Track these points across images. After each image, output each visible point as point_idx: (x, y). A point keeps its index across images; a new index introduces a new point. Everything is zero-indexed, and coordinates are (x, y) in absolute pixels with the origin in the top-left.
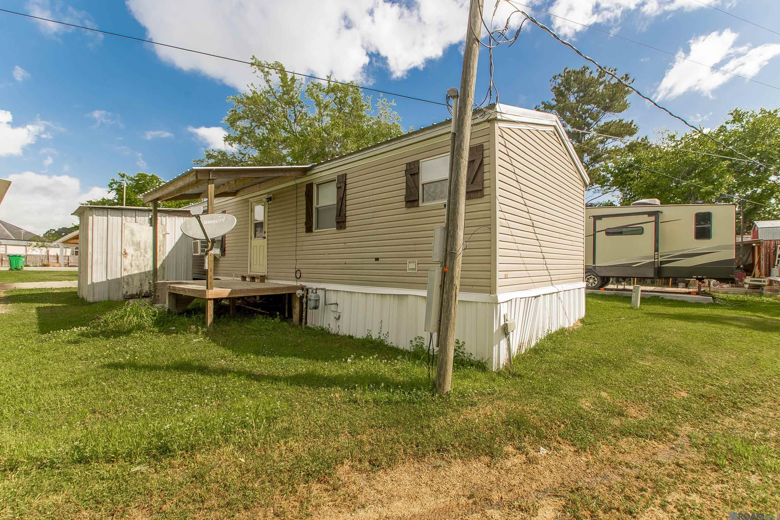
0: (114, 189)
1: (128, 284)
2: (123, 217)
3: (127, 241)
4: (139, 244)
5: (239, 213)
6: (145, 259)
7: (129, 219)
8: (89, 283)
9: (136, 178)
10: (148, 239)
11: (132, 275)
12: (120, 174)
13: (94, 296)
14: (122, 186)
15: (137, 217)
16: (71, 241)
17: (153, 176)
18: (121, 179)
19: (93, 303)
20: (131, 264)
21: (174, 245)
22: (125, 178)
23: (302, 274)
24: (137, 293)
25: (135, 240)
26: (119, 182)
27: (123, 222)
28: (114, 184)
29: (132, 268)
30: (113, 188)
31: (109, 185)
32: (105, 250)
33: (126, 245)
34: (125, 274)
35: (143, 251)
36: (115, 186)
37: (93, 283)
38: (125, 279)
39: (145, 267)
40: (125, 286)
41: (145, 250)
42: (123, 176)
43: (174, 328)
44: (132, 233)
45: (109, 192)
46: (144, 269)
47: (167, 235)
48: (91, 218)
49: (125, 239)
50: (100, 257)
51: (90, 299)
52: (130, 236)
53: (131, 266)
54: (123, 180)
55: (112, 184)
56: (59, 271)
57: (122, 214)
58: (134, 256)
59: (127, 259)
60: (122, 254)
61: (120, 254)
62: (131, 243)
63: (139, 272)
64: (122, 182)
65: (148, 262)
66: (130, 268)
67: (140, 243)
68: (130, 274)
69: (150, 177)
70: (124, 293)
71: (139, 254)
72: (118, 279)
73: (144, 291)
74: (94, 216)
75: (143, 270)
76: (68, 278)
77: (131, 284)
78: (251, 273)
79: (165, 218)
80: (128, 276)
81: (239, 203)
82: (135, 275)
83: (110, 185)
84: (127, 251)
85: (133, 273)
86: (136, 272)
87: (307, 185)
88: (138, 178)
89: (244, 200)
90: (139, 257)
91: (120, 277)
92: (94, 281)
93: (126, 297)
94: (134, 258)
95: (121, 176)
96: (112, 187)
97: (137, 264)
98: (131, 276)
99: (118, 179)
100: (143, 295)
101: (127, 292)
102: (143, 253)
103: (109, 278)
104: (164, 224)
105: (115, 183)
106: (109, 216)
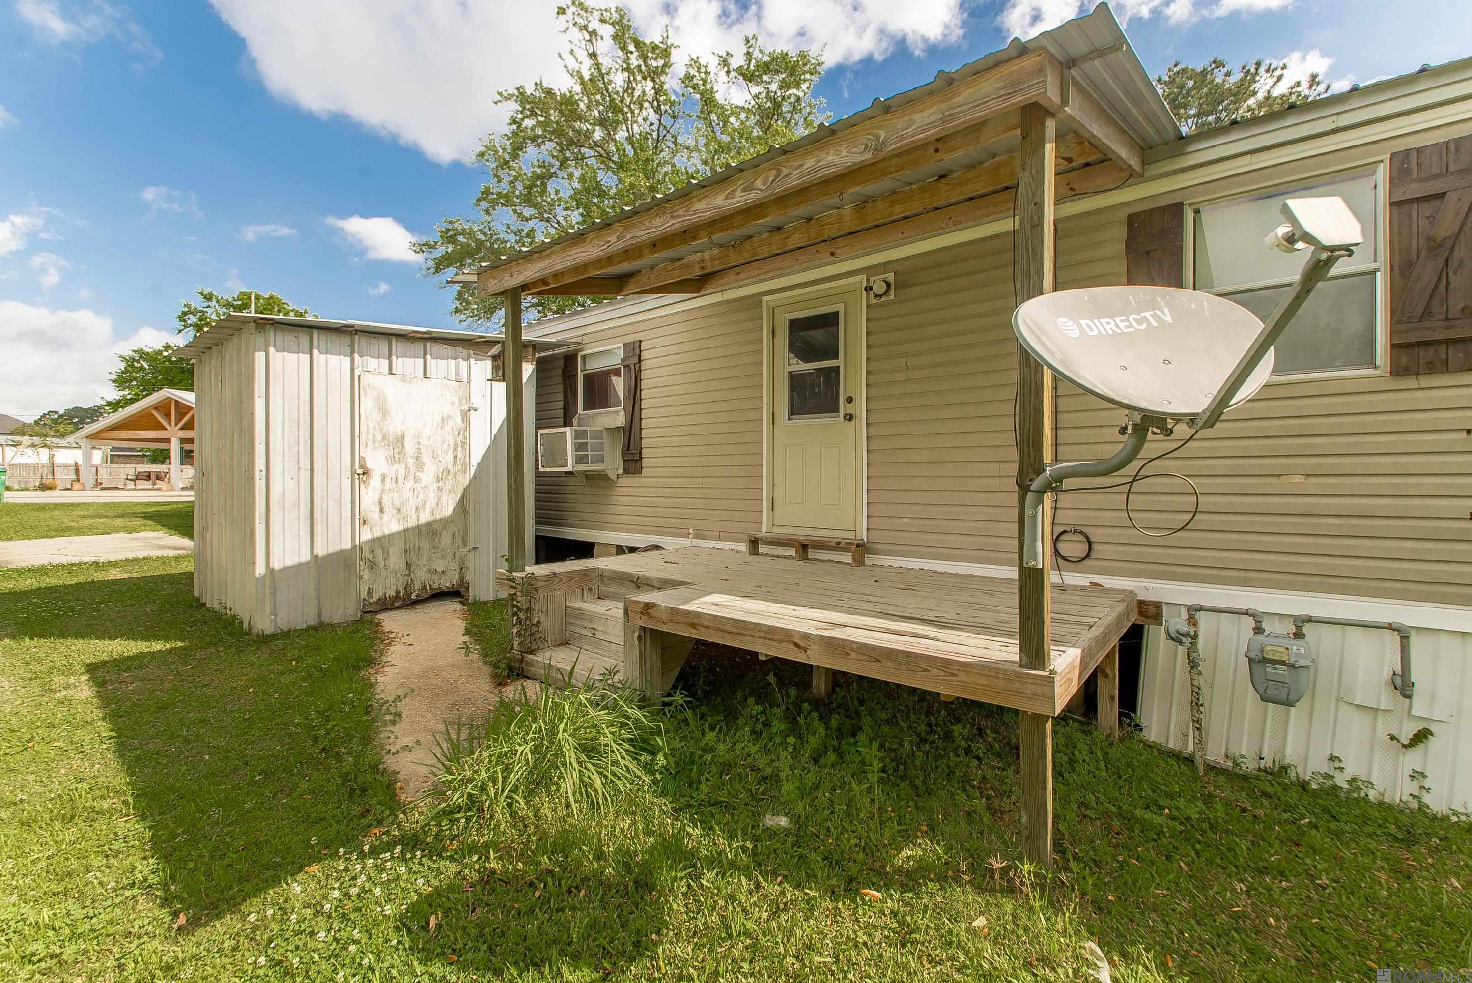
0: (191, 325)
1: (372, 565)
2: (356, 356)
3: (368, 433)
4: (401, 440)
5: (712, 343)
6: (418, 486)
7: (372, 363)
8: (260, 570)
9: (235, 303)
10: (425, 426)
11: (384, 537)
12: (202, 294)
13: (274, 613)
14: (206, 318)
15: (394, 358)
16: (105, 435)
17: (271, 297)
18: (206, 304)
19: (274, 636)
20: (380, 503)
21: (488, 442)
22: (214, 303)
23: (1094, 546)
24: (398, 592)
25: (391, 429)
26: (201, 311)
27: (357, 373)
28: (191, 316)
29: (385, 517)
30: (189, 322)
31: (179, 317)
32: (305, 463)
33: (367, 445)
34: (366, 535)
35: (411, 461)
36: (192, 319)
37: (271, 571)
38: (366, 553)
39: (417, 509)
40: (366, 574)
41: (417, 458)
42: (208, 298)
43: (783, 821)
44: (383, 411)
45: (180, 331)
46: (414, 516)
47: (472, 412)
48: (260, 356)
49: (363, 427)
50: (290, 485)
51: (264, 624)
52: (376, 416)
53: (382, 511)
54: (209, 306)
55: (185, 314)
56: (89, 504)
57: (352, 346)
58: (388, 480)
59: (370, 488)
60: (353, 472)
61: (349, 473)
62: (379, 437)
63: (402, 528)
64: (208, 310)
65: (425, 495)
66: (376, 515)
67: (403, 437)
68: (378, 533)
69: (264, 299)
70: (364, 594)
71: (402, 472)
72: (342, 552)
73: (418, 585)
74: (272, 349)
75: (412, 523)
76: (119, 522)
77: (382, 565)
78: (775, 530)
79: (465, 363)
80: (373, 540)
81: (709, 312)
82: (391, 536)
83: (182, 317)
84: (369, 465)
85: (387, 532)
86: (395, 527)
87: (1130, 217)
88: (240, 303)
89: (729, 302)
90: (401, 479)
91: (348, 545)
92: (276, 565)
93: (367, 608)
94: (388, 485)
95: (205, 298)
96: (185, 321)
97: (398, 503)
98: (382, 542)
99: (198, 303)
100: (413, 597)
101: (370, 593)
102: (413, 470)
103: (320, 551)
104: (465, 380)
105: (192, 313)
106: (316, 352)
